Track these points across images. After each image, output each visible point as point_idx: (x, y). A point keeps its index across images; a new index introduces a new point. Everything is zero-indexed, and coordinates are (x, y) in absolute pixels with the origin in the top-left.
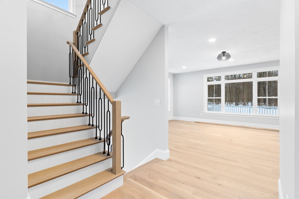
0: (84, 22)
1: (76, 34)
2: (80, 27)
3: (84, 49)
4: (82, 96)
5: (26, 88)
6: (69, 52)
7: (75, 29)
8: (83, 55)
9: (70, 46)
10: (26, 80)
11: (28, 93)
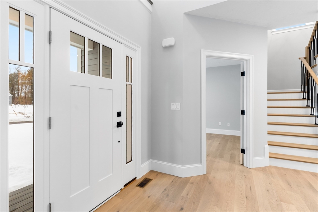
0: (314, 38)
1: (308, 49)
2: (311, 42)
3: (314, 60)
4: (310, 101)
5: (267, 97)
6: (301, 66)
7: (307, 44)
8: (312, 68)
9: (302, 62)
10: (266, 91)
11: (268, 100)
